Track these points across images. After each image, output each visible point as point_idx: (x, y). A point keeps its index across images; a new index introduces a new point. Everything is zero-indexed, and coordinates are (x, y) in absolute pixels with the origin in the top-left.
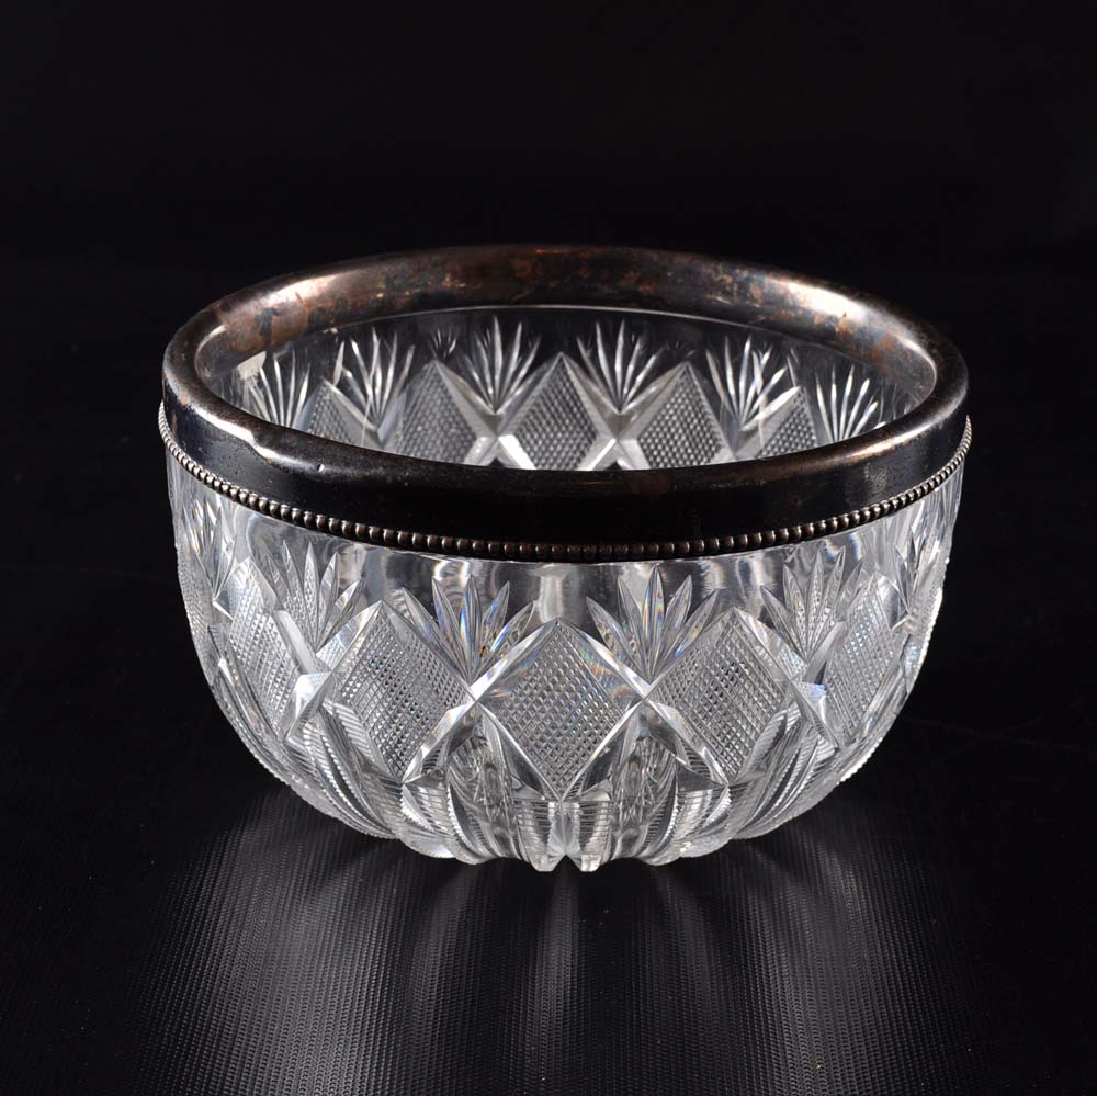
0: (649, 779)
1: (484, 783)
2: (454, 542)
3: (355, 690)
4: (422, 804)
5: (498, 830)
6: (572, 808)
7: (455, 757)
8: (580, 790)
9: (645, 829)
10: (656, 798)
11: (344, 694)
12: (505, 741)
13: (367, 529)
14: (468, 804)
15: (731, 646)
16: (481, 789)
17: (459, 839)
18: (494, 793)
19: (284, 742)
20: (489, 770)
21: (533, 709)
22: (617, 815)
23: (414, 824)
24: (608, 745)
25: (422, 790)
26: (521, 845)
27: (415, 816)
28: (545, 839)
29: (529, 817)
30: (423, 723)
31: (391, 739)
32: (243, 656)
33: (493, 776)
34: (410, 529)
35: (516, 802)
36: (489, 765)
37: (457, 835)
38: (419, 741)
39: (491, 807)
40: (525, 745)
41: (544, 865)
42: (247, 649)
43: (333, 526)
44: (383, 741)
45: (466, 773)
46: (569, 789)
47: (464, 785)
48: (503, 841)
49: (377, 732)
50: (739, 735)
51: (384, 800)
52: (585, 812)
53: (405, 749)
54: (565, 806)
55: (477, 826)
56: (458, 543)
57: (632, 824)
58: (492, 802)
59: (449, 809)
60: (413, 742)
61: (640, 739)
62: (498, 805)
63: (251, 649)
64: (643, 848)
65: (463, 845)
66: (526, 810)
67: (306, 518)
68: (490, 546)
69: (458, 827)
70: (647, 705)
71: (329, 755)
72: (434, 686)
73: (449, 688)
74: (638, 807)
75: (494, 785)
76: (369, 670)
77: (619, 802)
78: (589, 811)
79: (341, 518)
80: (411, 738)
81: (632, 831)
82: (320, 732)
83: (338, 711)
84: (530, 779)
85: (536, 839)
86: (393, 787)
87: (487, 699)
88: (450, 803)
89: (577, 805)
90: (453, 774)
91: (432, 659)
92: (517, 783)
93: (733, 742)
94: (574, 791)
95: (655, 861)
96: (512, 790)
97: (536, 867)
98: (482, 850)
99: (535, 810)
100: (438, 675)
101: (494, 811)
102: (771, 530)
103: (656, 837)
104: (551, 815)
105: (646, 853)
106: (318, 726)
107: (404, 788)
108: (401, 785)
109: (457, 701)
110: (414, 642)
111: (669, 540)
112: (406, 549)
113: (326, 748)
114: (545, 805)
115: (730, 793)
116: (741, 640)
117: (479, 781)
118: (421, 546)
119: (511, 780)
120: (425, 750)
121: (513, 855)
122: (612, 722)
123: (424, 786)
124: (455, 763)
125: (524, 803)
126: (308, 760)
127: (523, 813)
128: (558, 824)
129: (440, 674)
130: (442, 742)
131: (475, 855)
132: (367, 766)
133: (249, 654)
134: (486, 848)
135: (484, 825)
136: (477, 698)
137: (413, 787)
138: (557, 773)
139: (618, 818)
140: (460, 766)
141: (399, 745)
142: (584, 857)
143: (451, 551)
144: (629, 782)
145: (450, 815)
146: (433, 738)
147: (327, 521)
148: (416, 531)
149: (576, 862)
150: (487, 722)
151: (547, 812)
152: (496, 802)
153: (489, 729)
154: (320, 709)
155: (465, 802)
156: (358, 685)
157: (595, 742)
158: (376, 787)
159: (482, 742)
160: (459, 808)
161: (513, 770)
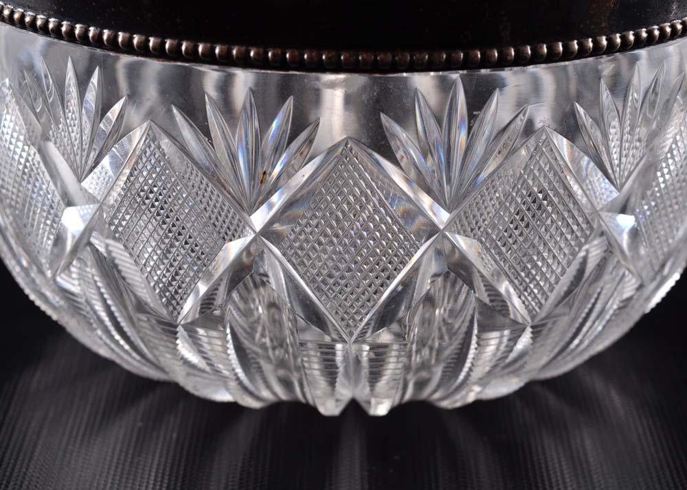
0: (444, 320)
1: (267, 324)
2: (230, 51)
3: (124, 223)
4: (202, 346)
5: (281, 372)
6: (361, 350)
7: (235, 295)
8: (370, 331)
9: (438, 372)
10: (450, 339)
11: (113, 228)
12: (289, 278)
13: (131, 39)
14: (251, 346)
15: (540, 169)
16: (264, 329)
17: (241, 383)
18: (277, 333)
19: (54, 280)
20: (273, 310)
21: (314, 248)
22: (410, 357)
23: (193, 366)
24: (402, 283)
25: (201, 331)
26: (306, 389)
27: (194, 358)
28: (332, 383)
29: (315, 360)
30: (199, 258)
31: (164, 276)
32: (12, 199)
33: (277, 317)
34: (179, 37)
35: (302, 344)
36: (272, 305)
37: (238, 379)
38: (195, 279)
39: (274, 348)
40: (311, 282)
41: (329, 408)
42: (15, 191)
43: (93, 37)
44: (156, 278)
45: (247, 313)
46: (359, 329)
47: (246, 326)
48: (287, 384)
49: (149, 269)
50: (538, 278)
51: (162, 343)
52: (376, 354)
53: (180, 287)
54: (354, 348)
55: (260, 369)
56: (234, 52)
57: (424, 366)
58: (275, 343)
59: (229, 352)
60: (187, 280)
61: (436, 275)
62: (281, 346)
63: (19, 191)
64: (435, 391)
65: (245, 389)
66: (312, 353)
67: (64, 29)
68: (270, 54)
69: (239, 371)
70: (445, 237)
71: (102, 294)
72: (210, 218)
73: (227, 221)
74: (431, 348)
75: (277, 325)
76: (139, 200)
77: (412, 343)
78: (379, 353)
79: (102, 27)
80: (187, 275)
81: (424, 374)
82: (92, 271)
83: (110, 248)
84: (316, 318)
85: (322, 383)
86: (170, 329)
87: (268, 232)
88: (230, 345)
89: (367, 348)
90: (232, 313)
91: (209, 189)
92: (301, 322)
93: (532, 286)
94: (363, 333)
95: (446, 404)
96: (297, 329)
97: (322, 410)
98: (266, 394)
99: (322, 353)
100: (215, 206)
101: (277, 352)
102: (588, 37)
103: (449, 380)
104: (339, 358)
105: (437, 395)
106: (89, 263)
107: (180, 329)
108: (176, 327)
109: (237, 235)
110: (189, 170)
111: (474, 47)
112: (176, 60)
113: (99, 288)
114: (332, 347)
115: (532, 333)
116: (551, 164)
117: (261, 321)
118: (193, 57)
119: (296, 320)
120: (203, 288)
121: (297, 398)
122: (407, 255)
123: (203, 327)
124: (234, 302)
125: (310, 345)
126: (79, 300)
127: (308, 356)
128: (346, 368)
129: (218, 205)
130: (220, 279)
131: (258, 398)
132: (141, 306)
133: (18, 196)
134: (270, 392)
135: (267, 368)
136: (257, 231)
137: (190, 328)
138: (346, 312)
139: (410, 360)
140: (241, 305)
141: (174, 283)
142: (373, 401)
143: (226, 61)
144: (423, 322)
145: (231, 357)
146: (209, 275)
147: (87, 31)
148: (187, 39)
149: (364, 405)
150: (269, 259)
151: (334, 354)
152: (280, 343)
153: (272, 265)
154: (90, 244)
155: (246, 343)
156: (128, 217)
157: (388, 278)
158: (153, 328)
159: (265, 279)
160: (240, 349)
161: (299, 310)
